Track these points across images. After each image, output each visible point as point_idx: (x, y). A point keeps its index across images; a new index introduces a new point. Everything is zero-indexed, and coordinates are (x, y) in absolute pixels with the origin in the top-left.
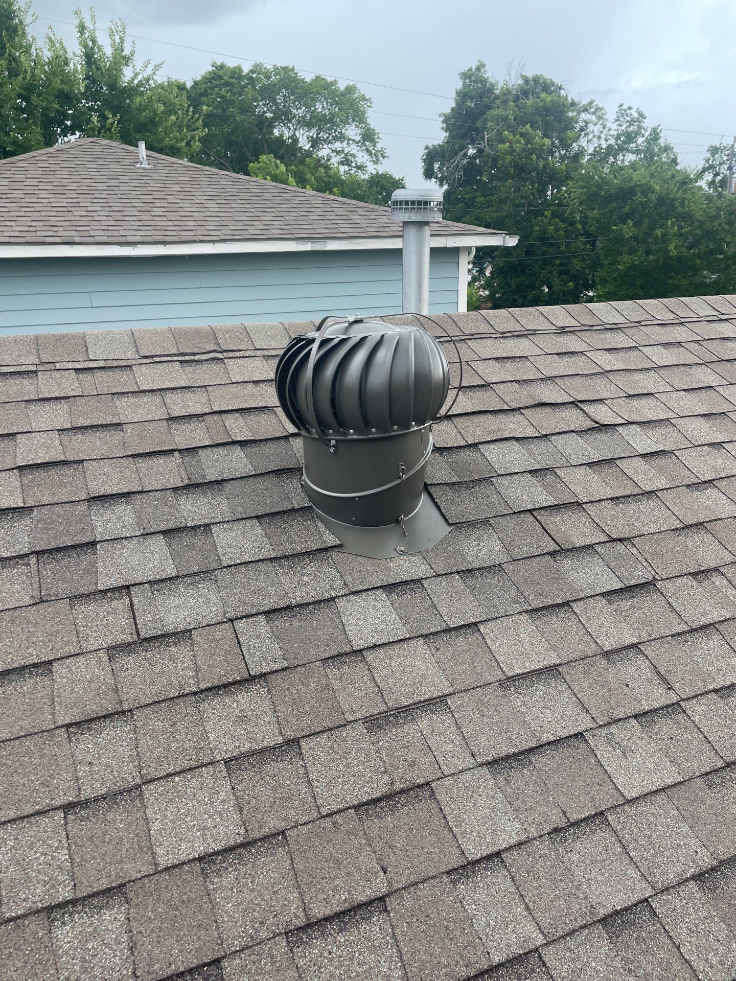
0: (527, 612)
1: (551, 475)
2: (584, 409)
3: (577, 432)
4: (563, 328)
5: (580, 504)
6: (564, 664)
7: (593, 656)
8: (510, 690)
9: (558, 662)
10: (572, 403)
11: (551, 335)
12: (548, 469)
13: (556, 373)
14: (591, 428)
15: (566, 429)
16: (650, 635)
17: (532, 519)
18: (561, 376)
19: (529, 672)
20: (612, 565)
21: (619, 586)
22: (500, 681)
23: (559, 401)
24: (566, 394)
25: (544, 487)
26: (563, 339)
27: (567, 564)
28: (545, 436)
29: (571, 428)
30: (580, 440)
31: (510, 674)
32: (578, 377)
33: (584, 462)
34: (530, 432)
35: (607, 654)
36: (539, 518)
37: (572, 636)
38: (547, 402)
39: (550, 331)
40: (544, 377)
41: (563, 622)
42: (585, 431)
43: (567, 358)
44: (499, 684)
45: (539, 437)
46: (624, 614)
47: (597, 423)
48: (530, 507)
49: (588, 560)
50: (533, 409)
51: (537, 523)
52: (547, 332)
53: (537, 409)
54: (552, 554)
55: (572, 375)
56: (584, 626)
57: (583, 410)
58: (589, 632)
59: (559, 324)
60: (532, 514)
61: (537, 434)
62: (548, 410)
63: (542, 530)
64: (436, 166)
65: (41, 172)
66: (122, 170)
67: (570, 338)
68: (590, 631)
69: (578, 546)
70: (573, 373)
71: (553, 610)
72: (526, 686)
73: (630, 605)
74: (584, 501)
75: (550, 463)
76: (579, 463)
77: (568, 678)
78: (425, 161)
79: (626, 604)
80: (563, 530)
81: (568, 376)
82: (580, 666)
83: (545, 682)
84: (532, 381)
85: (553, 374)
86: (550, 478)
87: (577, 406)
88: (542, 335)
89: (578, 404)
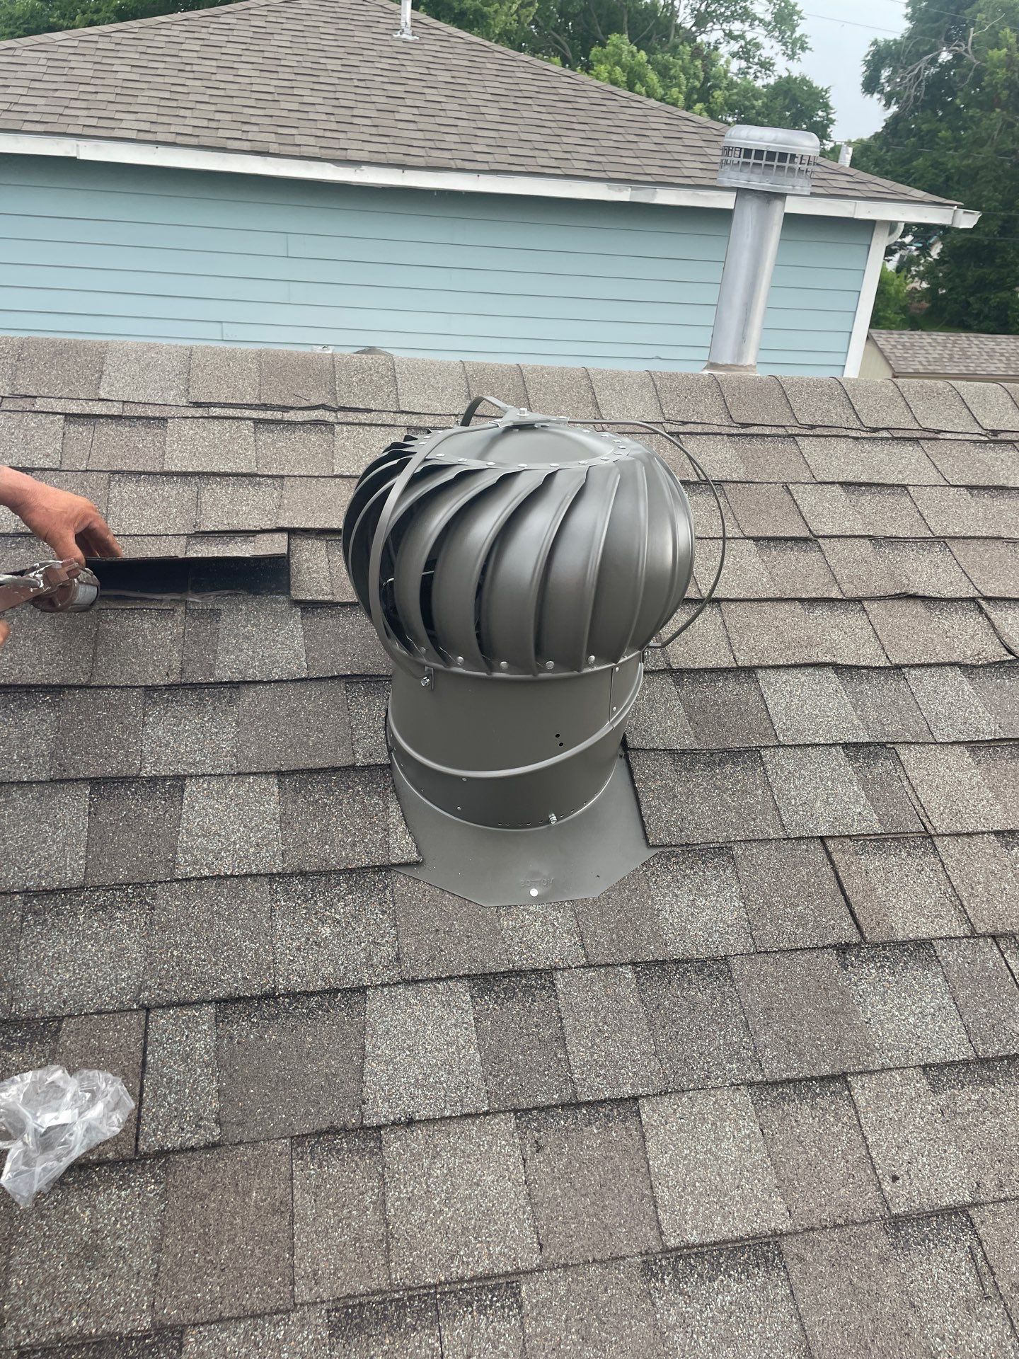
0: (750, 1084)
1: (886, 758)
2: (992, 616)
3: (966, 666)
4: (995, 432)
5: (931, 836)
6: (796, 1233)
7: (864, 1223)
8: (663, 1280)
9: (783, 1227)
10: (973, 599)
11: (968, 444)
12: (883, 745)
13: (956, 530)
14: (995, 663)
15: (944, 657)
16: (1001, 1186)
17: (821, 856)
18: (964, 538)
19: (715, 1243)
20: (962, 994)
21: (965, 1053)
22: (647, 1253)
23: (946, 593)
24: (964, 579)
25: (864, 785)
26: (989, 455)
27: (867, 977)
28: (899, 667)
29: (955, 658)
30: (967, 687)
31: (672, 1242)
32: (998, 543)
33: (962, 738)
34: (870, 655)
35: (896, 1223)
36: (836, 857)
37: (832, 1161)
38: (921, 593)
39: (968, 437)
40: (929, 534)
41: (822, 1121)
42: (982, 666)
43: (986, 499)
44: (643, 1262)
45: (885, 668)
46: (959, 1121)
47: (1010, 652)
48: (823, 831)
49: (915, 974)
50: (890, 603)
51: (827, 869)
52: (960, 437)
53: (897, 604)
54: (843, 949)
55: (987, 538)
56: (865, 1138)
57: (989, 619)
58: (871, 1158)
59: (989, 424)
60: (824, 845)
61: (882, 662)
62: (919, 608)
63: (835, 886)
64: (885, 73)
65: (251, 34)
66: (371, 41)
67: (1002, 456)
68: (874, 1154)
69: (900, 938)
70: (991, 533)
71: (809, 1088)
72: (700, 1276)
73: (978, 1101)
74: (939, 831)
75: (892, 729)
76: (953, 739)
77: (795, 1269)
78: (868, 63)
79: (967, 1097)
80: (879, 891)
81: (979, 538)
82: (830, 1243)
83: (743, 1272)
84: (905, 540)
85: (950, 531)
86: (883, 766)
87: (981, 610)
88: (948, 444)
89: (983, 603)
